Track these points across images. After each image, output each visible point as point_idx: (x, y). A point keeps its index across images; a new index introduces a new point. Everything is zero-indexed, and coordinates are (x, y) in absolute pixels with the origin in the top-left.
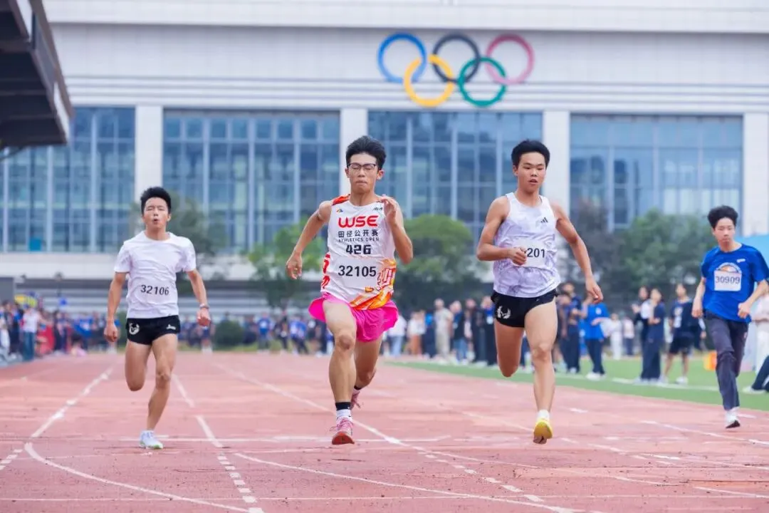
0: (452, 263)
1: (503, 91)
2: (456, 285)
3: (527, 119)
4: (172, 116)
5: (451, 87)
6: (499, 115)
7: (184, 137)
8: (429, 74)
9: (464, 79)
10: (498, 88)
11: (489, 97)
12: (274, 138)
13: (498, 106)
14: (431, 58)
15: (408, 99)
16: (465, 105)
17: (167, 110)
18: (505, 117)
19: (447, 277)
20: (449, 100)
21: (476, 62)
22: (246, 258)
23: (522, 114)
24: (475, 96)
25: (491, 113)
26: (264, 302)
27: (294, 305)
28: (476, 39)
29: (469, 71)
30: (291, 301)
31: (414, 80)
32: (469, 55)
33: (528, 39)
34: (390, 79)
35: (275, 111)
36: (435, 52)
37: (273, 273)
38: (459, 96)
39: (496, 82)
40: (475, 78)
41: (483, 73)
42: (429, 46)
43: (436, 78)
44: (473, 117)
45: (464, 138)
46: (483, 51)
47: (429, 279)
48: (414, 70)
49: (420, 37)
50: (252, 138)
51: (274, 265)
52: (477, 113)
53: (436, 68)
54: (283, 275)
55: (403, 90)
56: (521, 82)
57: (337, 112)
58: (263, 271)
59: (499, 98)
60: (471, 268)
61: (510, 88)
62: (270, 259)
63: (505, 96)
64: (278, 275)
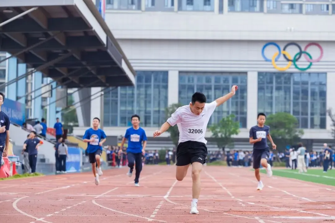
0: (290, 131)
1: (311, 64)
2: (291, 140)
3: (321, 76)
4: (182, 74)
5: (290, 63)
6: (309, 74)
7: (186, 83)
8: (282, 58)
9: (296, 60)
10: (309, 63)
11: (306, 67)
12: (222, 82)
13: (309, 70)
14: (282, 52)
15: (274, 68)
16: (296, 70)
17: (180, 72)
18: (312, 75)
19: (287, 137)
20: (289, 68)
21: (301, 53)
22: (209, 129)
23: (318, 73)
24: (300, 67)
25: (306, 73)
26: (216, 146)
27: (228, 148)
28: (300, 45)
29: (297, 57)
30: (226, 146)
31: (276, 61)
32: (297, 50)
33: (321, 44)
34: (267, 60)
35: (222, 73)
36: (284, 49)
37: (219, 135)
38: (294, 66)
39: (308, 61)
40: (300, 60)
41: (303, 58)
42: (282, 47)
43: (285, 60)
44: (299, 74)
45: (295, 83)
46: (303, 49)
47: (280, 137)
48: (276, 57)
49: (279, 44)
50: (213, 83)
51: (220, 132)
52: (301, 73)
53: (284, 55)
54: (223, 136)
55: (272, 64)
56: (318, 61)
57: (246, 73)
58: (216, 134)
59: (309, 67)
60: (297, 133)
61: (313, 63)
62: (218, 130)
63: (312, 67)
64: (221, 135)
